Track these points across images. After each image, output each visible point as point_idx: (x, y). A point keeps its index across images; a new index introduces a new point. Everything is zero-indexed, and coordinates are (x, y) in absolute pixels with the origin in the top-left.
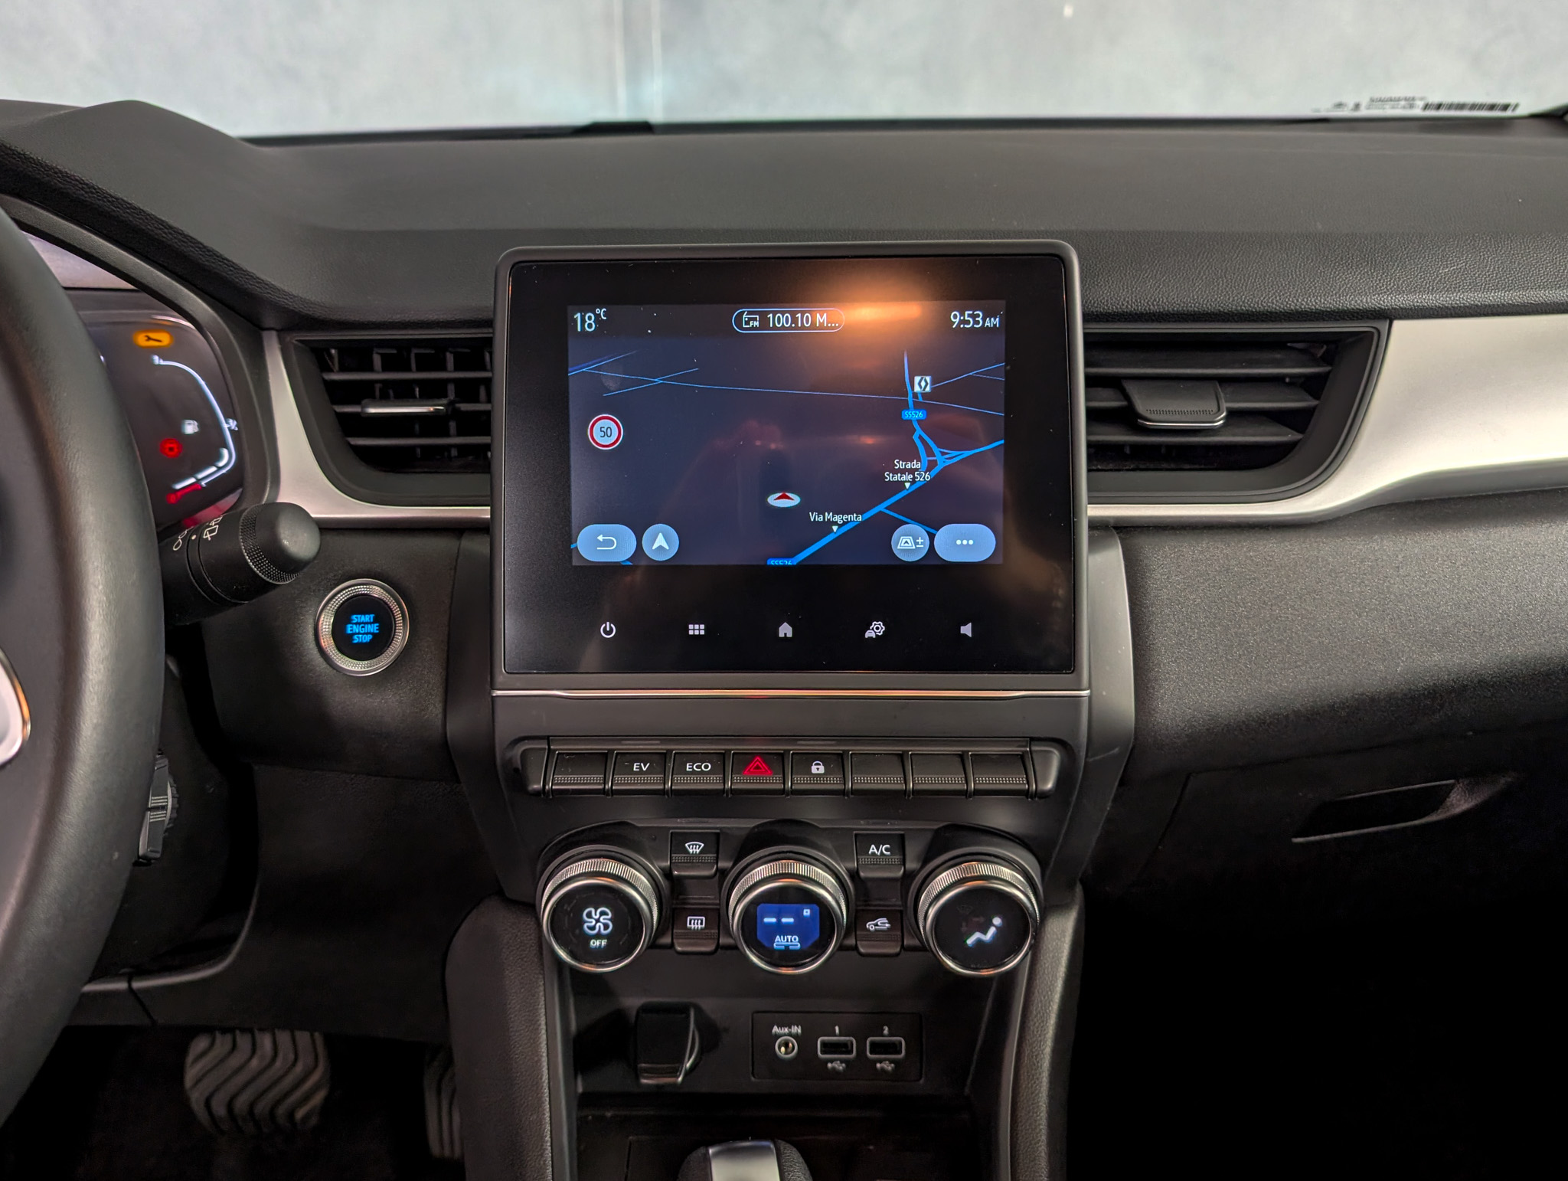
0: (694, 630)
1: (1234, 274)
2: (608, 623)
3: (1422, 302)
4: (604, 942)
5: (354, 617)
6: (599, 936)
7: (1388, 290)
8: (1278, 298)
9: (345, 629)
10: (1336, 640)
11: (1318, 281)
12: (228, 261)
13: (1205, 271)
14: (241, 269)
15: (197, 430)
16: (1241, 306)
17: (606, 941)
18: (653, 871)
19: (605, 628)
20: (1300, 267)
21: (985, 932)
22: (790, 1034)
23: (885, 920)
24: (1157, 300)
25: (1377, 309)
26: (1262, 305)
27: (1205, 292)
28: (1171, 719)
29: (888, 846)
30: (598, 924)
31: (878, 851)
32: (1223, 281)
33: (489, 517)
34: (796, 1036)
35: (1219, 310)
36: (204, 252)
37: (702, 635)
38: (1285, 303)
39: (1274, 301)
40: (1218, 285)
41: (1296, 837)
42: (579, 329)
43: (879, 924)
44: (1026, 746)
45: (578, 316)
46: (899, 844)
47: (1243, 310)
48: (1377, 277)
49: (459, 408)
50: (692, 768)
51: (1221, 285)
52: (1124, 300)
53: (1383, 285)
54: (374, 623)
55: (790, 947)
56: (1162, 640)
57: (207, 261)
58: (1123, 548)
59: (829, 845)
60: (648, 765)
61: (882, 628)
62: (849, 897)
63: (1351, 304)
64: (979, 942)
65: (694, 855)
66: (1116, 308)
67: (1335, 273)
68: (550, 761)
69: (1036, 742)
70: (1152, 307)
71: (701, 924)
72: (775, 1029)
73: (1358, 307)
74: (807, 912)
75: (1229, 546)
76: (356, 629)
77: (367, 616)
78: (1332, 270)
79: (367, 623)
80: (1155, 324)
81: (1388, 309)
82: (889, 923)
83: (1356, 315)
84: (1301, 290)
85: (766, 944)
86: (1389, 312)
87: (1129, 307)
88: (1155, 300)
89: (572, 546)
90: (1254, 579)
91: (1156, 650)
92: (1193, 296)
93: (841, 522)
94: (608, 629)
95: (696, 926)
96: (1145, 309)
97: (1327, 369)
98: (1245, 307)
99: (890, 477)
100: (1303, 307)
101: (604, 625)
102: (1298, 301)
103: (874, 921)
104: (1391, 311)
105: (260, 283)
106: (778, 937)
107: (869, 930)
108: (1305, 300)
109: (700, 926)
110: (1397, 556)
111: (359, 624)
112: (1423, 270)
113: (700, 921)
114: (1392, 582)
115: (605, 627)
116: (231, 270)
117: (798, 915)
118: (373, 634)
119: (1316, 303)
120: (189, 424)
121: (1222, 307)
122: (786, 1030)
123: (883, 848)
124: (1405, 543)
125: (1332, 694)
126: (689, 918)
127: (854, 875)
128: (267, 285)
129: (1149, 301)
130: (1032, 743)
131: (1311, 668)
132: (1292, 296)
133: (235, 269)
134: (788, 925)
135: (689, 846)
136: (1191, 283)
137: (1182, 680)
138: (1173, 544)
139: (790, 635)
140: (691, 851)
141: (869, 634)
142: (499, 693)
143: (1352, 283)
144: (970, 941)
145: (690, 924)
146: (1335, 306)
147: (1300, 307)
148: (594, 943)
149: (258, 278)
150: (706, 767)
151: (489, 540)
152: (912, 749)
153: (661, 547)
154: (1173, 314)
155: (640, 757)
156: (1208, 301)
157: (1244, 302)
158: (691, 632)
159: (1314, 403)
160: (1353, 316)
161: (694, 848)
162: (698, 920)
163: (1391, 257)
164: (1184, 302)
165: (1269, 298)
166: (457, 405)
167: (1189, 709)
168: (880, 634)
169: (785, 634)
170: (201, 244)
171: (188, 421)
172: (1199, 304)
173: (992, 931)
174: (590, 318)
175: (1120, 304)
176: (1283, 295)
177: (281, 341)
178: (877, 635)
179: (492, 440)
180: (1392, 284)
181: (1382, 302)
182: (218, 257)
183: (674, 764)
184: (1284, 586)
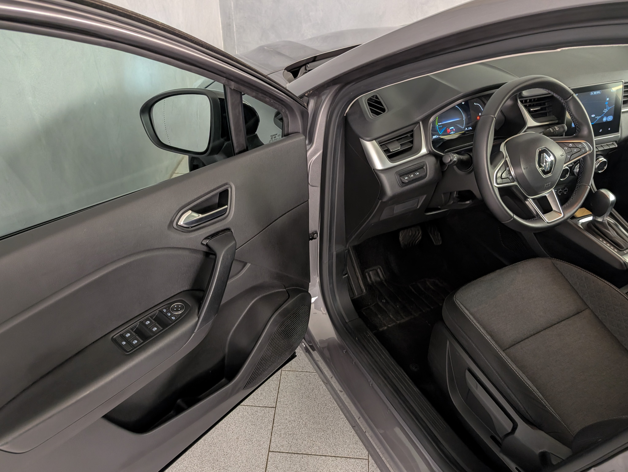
93: (598, 117)
99: (604, 111)
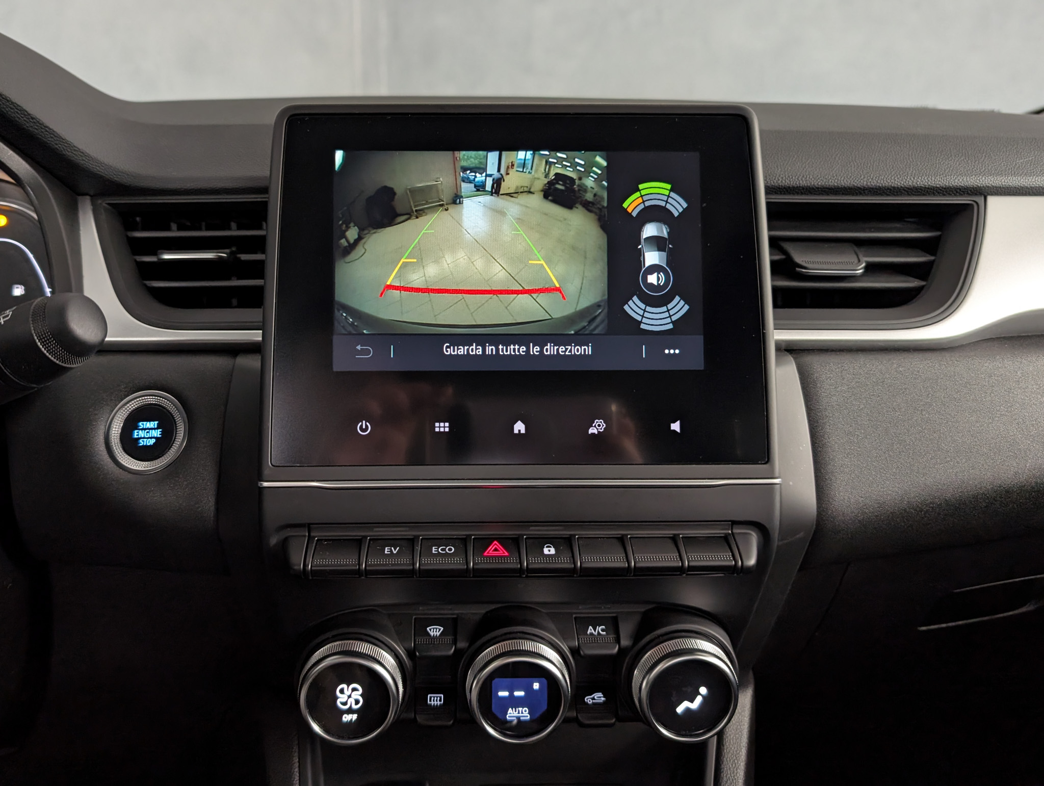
0: (440, 427)
1: (862, 160)
2: (364, 422)
3: (1007, 182)
4: (355, 717)
5: (140, 424)
6: (350, 711)
7: (982, 173)
8: (899, 176)
9: (132, 434)
10: (976, 439)
11: (927, 165)
12: (50, 129)
13: (839, 157)
14: (61, 137)
15: (23, 293)
16: (871, 182)
17: (356, 715)
18: (399, 652)
20: (912, 156)
21: (692, 701)
23: (600, 694)
24: (805, 177)
25: (975, 186)
26: (887, 181)
27: (842, 172)
28: (847, 507)
29: (604, 627)
30: (350, 700)
31: (595, 632)
32: (854, 164)
33: (261, 339)
35: (854, 185)
36: (28, 119)
37: (447, 432)
38: (905, 180)
39: (896, 178)
40: (851, 167)
41: (920, 626)
43: (595, 698)
44: (729, 530)
46: (613, 625)
47: (872, 185)
48: (972, 164)
49: (239, 258)
50: (438, 551)
51: (853, 166)
52: (780, 176)
53: (977, 169)
54: (157, 428)
55: (521, 718)
56: (835, 440)
57: (31, 127)
58: (796, 364)
59: (552, 626)
60: (398, 548)
61: (603, 426)
62: (572, 672)
63: (955, 183)
64: (688, 710)
65: (434, 638)
66: (774, 182)
67: (939, 160)
68: (309, 545)
69: (737, 526)
70: (801, 182)
71: (440, 700)
73: (960, 184)
74: (536, 686)
75: (882, 363)
76: (142, 434)
77: (151, 423)
78: (937, 158)
79: (152, 429)
80: (803, 196)
81: (983, 187)
82: (604, 697)
83: (958, 190)
84: (916, 171)
85: (499, 715)
86: (983, 188)
87: (784, 182)
88: (803, 176)
90: (905, 389)
91: (831, 447)
92: (833, 174)
94: (364, 427)
95: (436, 703)
96: (796, 184)
97: (938, 233)
98: (874, 183)
100: (918, 183)
101: (360, 423)
102: (914, 178)
103: (591, 695)
104: (985, 188)
105: (77, 151)
106: (510, 709)
107: (587, 704)
108: (920, 178)
109: (439, 703)
110: (1017, 372)
111: (145, 429)
112: (1004, 160)
113: (439, 698)
114: (1016, 393)
115: (361, 426)
116: (52, 138)
117: (528, 689)
118: (156, 438)
119: (929, 181)
120: (17, 288)
121: (856, 183)
123: (599, 629)
124: (1021, 363)
125: (976, 486)
126: (429, 696)
127: (575, 652)
128: (82, 153)
129: (798, 177)
130: (734, 526)
131: (958, 462)
132: (909, 175)
133: (55, 136)
134: (519, 698)
135: (430, 630)
136: (829, 165)
137: (853, 472)
138: (836, 361)
139: (523, 431)
140: (432, 634)
141: (592, 430)
142: (266, 484)
143: (953, 167)
144: (680, 709)
145: (430, 701)
146: (943, 183)
147: (916, 183)
148: (345, 718)
149: (75, 146)
150: (450, 550)
151: (260, 357)
152: (630, 533)
154: (818, 188)
155: (392, 542)
156: (844, 178)
157: (872, 179)
158: (437, 430)
159: (932, 258)
160: (957, 192)
161: (435, 631)
162: (437, 697)
163: (979, 151)
164: (826, 179)
165: (892, 176)
166: (239, 256)
167: (861, 497)
168: (601, 431)
169: (519, 431)
170: (27, 112)
171: (16, 286)
172: (838, 180)
173: (699, 700)
175: (777, 179)
176: (903, 174)
177: (93, 204)
178: (598, 432)
179: (265, 283)
180: (984, 169)
181: (978, 181)
182: (40, 124)
183: (421, 548)
184: (930, 395)
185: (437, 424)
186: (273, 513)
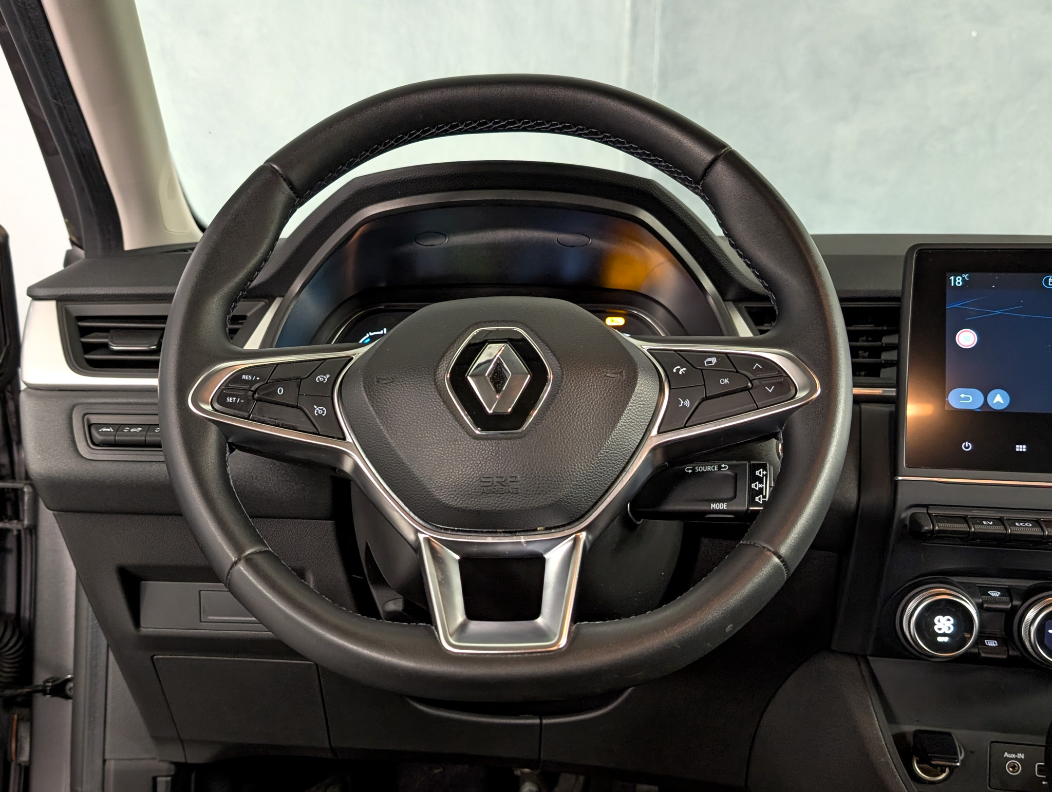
0: (1019, 448)
2: (967, 443)
6: (944, 635)
17: (948, 638)
19: (965, 445)
22: (1016, 759)
30: (944, 628)
34: (1020, 760)
37: (1015, 450)
42: (952, 285)
45: (952, 278)
50: (1020, 525)
60: (992, 522)
65: (995, 598)
68: (931, 518)
72: (1006, 755)
85: (1048, 646)
89: (946, 399)
94: (967, 446)
95: (992, 645)
101: (964, 443)
109: (994, 645)
122: (1014, 756)
126: (986, 641)
135: (991, 593)
140: (993, 595)
142: (900, 478)
148: (940, 639)
150: (1028, 525)
153: (998, 402)
155: (985, 519)
161: (995, 594)
162: (992, 642)
174: (959, 279)
177: (737, 307)
185: (1017, 446)
186: (904, 498)
